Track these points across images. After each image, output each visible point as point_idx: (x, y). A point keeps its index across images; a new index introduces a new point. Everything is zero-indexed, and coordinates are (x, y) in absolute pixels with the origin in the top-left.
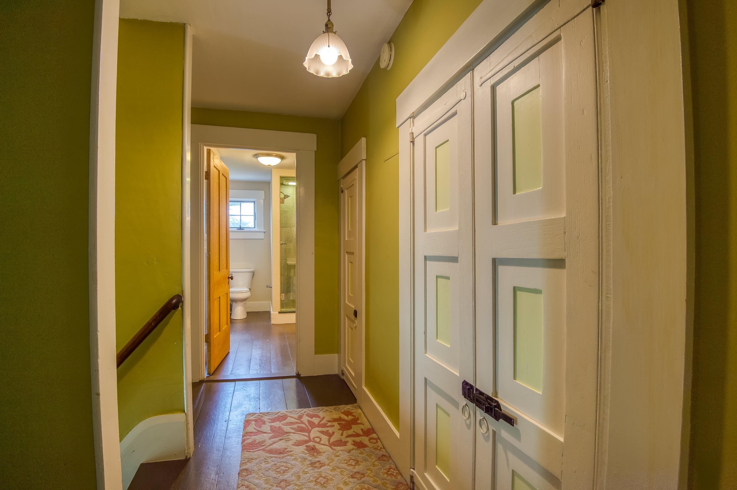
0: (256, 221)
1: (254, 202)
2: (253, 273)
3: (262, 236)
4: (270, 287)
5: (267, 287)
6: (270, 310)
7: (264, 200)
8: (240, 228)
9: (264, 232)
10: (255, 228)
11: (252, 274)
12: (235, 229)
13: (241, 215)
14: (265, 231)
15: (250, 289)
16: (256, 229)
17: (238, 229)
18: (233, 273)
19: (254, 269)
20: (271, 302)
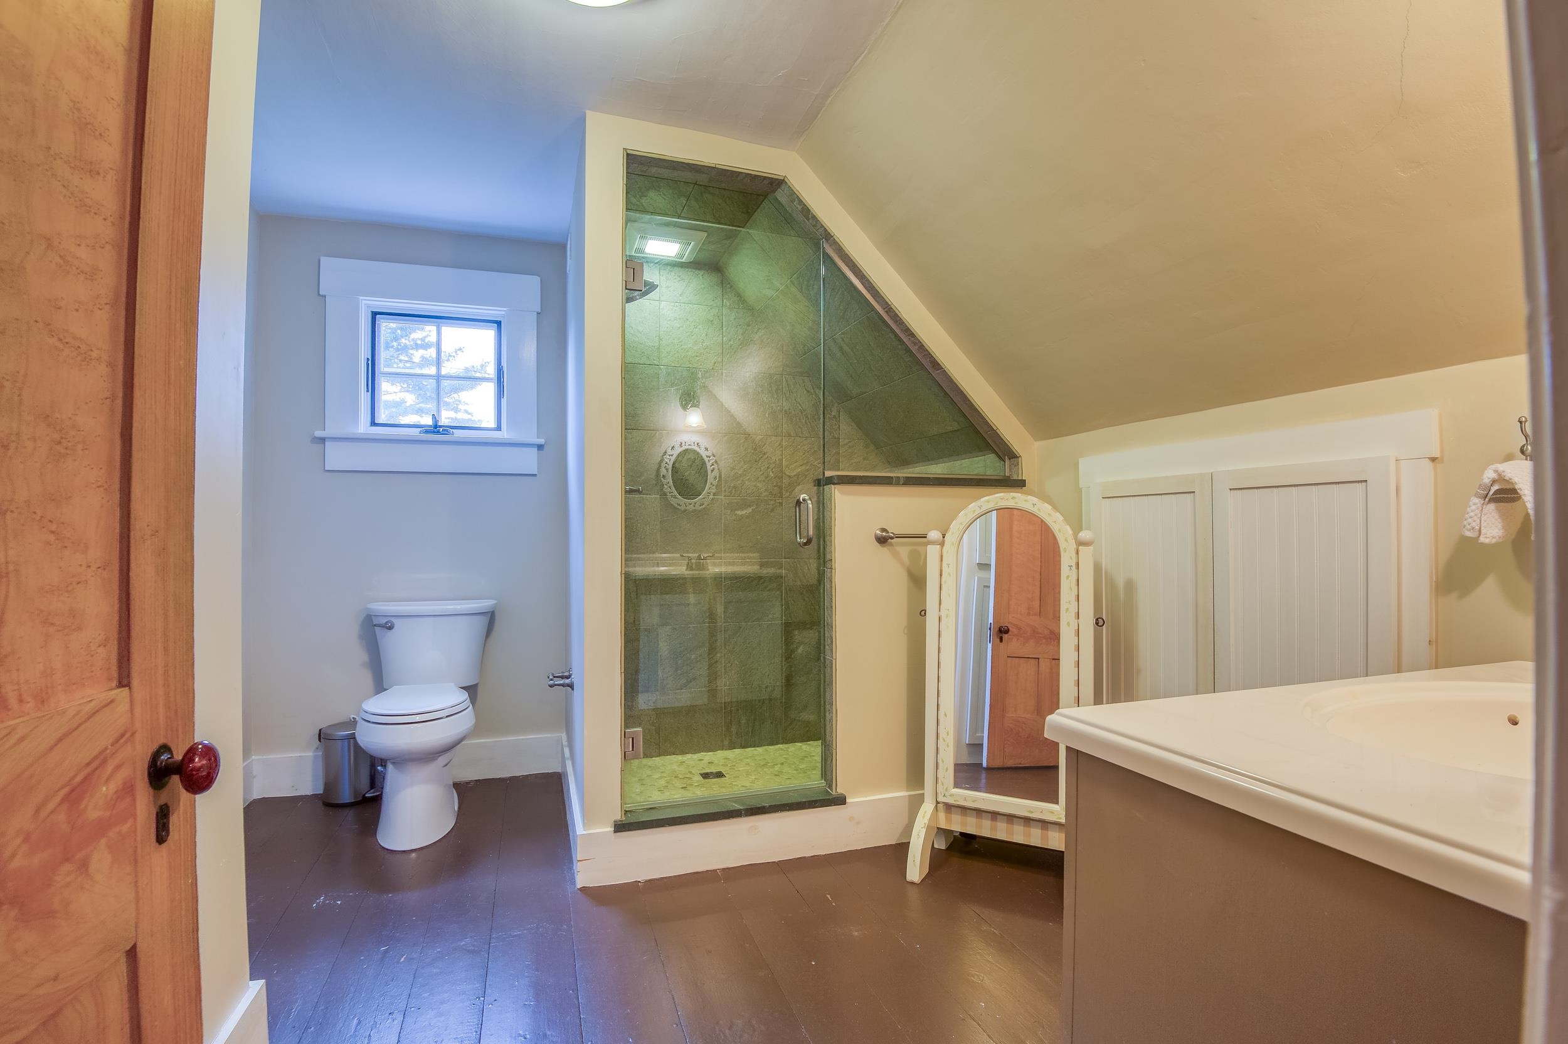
0: (504, 401)
1: (499, 323)
2: (491, 619)
3: (528, 461)
4: (568, 685)
5: (551, 686)
6: (564, 765)
7: (538, 313)
8: (436, 426)
9: (540, 447)
10: (499, 428)
11: (483, 622)
12: (415, 432)
13: (438, 377)
14: (542, 441)
15: (472, 690)
16: (504, 434)
17: (427, 432)
18: (394, 620)
19: (491, 602)
20: (564, 736)
